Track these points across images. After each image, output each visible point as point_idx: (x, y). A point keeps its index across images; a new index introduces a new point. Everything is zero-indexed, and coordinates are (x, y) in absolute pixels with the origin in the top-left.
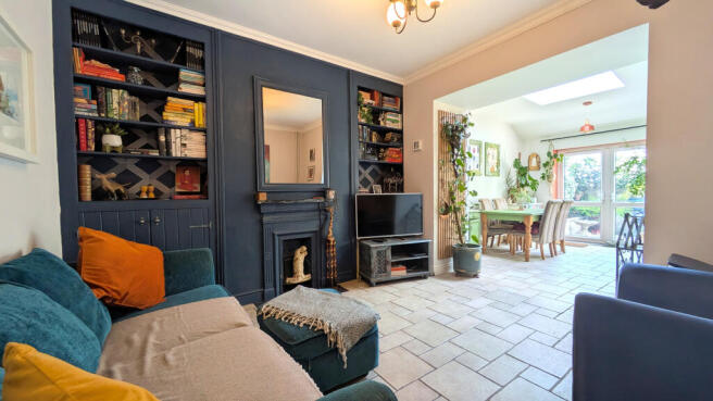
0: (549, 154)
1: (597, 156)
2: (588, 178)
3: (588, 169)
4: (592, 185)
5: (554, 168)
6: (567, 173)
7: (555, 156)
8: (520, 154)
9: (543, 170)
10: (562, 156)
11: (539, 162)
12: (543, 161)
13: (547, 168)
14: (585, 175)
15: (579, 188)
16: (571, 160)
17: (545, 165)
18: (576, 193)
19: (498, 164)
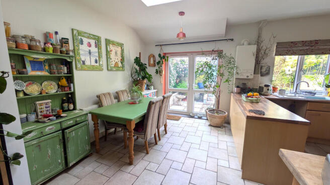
0: (160, 55)
1: (186, 59)
2: (182, 71)
3: (182, 67)
4: (183, 75)
5: (163, 65)
6: (172, 69)
7: (164, 57)
8: (140, 53)
9: (157, 67)
10: (168, 57)
11: (154, 61)
12: (157, 61)
13: (159, 66)
14: (180, 70)
15: (178, 77)
16: (173, 61)
17: (158, 63)
18: (177, 79)
19: (122, 60)
